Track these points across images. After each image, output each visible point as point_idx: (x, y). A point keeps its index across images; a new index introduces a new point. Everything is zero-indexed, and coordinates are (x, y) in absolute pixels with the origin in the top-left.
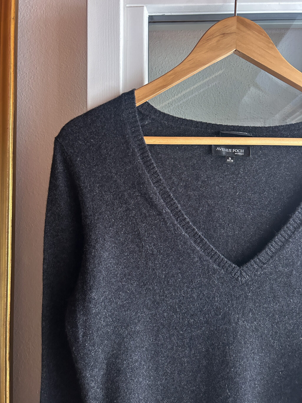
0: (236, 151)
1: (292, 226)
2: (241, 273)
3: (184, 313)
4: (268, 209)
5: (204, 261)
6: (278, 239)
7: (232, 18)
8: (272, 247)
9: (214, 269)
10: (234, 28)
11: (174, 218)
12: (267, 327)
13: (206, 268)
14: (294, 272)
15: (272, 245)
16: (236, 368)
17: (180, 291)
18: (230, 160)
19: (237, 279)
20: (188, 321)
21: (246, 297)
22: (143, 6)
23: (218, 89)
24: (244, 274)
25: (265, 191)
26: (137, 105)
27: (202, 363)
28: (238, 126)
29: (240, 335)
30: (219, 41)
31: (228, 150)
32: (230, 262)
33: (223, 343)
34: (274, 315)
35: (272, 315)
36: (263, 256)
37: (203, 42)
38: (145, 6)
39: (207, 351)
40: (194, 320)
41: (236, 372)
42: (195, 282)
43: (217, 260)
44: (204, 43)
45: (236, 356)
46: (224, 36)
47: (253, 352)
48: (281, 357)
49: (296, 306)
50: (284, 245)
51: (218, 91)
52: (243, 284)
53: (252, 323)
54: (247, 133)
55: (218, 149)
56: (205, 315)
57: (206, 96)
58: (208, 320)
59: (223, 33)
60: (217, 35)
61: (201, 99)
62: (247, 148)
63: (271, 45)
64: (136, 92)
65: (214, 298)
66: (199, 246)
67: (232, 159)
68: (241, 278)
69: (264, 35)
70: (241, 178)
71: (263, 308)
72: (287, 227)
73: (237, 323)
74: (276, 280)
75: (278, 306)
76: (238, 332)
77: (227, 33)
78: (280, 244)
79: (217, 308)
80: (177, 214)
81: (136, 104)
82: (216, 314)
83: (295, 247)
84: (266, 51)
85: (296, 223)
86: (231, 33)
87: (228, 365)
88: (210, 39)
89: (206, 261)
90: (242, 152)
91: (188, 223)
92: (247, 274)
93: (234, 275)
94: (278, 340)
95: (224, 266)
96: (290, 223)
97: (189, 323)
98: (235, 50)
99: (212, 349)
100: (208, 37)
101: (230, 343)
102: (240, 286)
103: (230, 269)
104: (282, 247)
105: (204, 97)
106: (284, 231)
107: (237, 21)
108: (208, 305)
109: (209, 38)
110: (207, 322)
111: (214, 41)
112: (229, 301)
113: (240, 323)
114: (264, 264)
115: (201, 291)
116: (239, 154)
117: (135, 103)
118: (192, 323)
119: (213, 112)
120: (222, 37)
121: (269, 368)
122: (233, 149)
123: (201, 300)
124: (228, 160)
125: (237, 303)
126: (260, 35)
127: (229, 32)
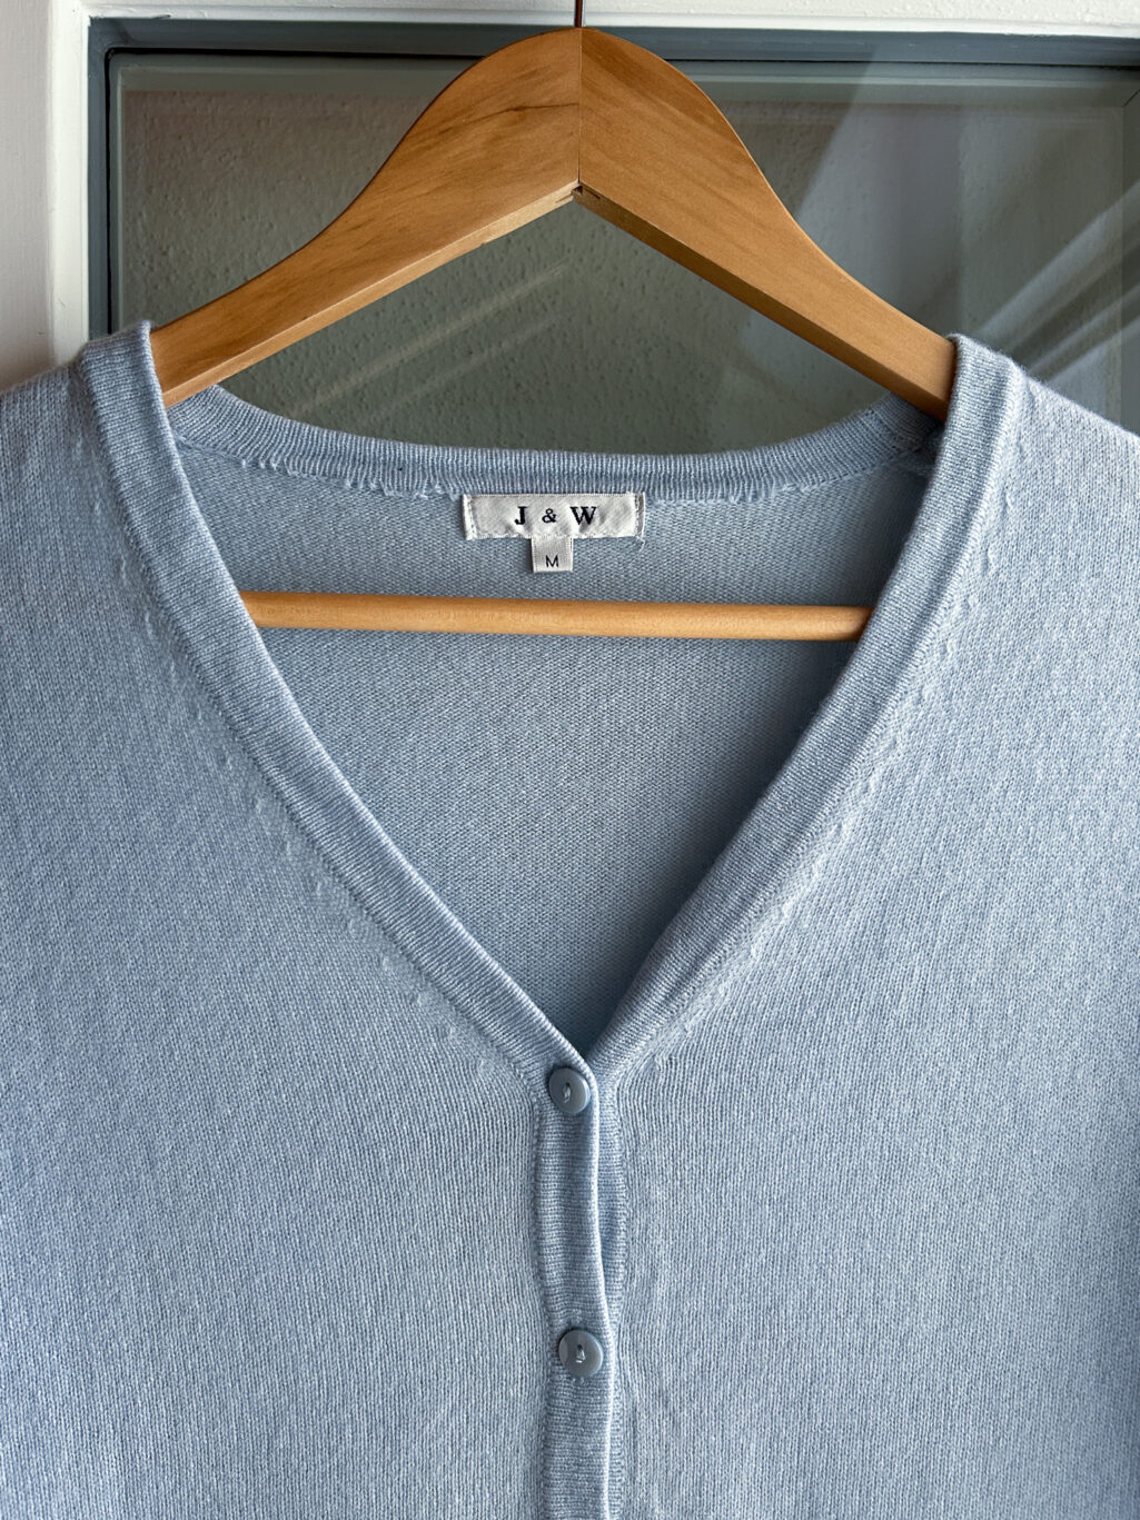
10: (568, 84)
30: (497, 138)
37: (423, 145)
44: (429, 148)
46: (522, 119)
51: (509, 376)
59: (519, 103)
60: (491, 111)
63: (742, 170)
69: (711, 120)
84: (720, 197)
86: (552, 107)
88: (456, 130)
98: (574, 184)
100: (447, 119)
107: (584, 52)
109: (451, 124)
111: (473, 141)
120: (515, 123)
126: (694, 123)
127: (545, 100)
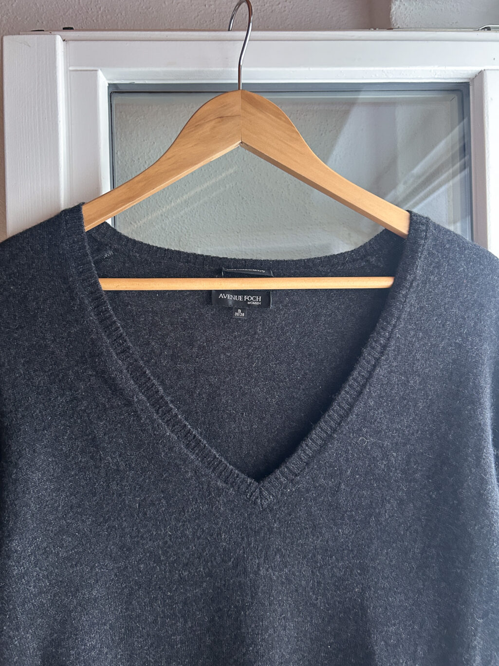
0: (250, 298)
1: (337, 413)
2: (261, 492)
3: (173, 562)
4: (302, 387)
5: (202, 475)
6: (317, 434)
7: (235, 93)
8: (308, 447)
9: (218, 488)
10: (237, 109)
11: (153, 410)
12: (304, 576)
13: (205, 487)
14: (343, 486)
15: (307, 445)
16: (256, 645)
17: (165, 527)
18: (239, 314)
19: (255, 503)
20: (180, 575)
21: (270, 530)
22: (96, 71)
23: (240, 192)
24: (265, 493)
25: (296, 360)
26: (87, 228)
27: (204, 642)
28: (252, 259)
29: (263, 592)
30: (214, 127)
31: (237, 297)
32: (243, 476)
33: (236, 607)
34: (315, 556)
35: (311, 557)
36: (293, 463)
37: (190, 130)
38: (100, 70)
39: (212, 620)
40: (189, 571)
41: (257, 652)
42: (188, 511)
43: (223, 473)
44: (192, 131)
45: (256, 626)
46: (222, 120)
47: (284, 617)
48: (329, 622)
49: (347, 539)
50: (326, 444)
51: (240, 195)
52: (264, 510)
53: (281, 570)
54: (264, 272)
55: (221, 297)
56: (207, 562)
57: (222, 204)
58: (212, 572)
59: (221, 116)
60: (212, 118)
61: (214, 208)
62: (266, 294)
63: (294, 135)
64: (84, 208)
65: (219, 534)
66: (193, 453)
67: (242, 312)
68: (261, 501)
69: (284, 119)
70: (258, 340)
71: (298, 545)
72: (329, 416)
73: (256, 573)
74: (315, 499)
75: (321, 541)
76: (258, 588)
77: (227, 115)
78: (319, 442)
79: (224, 550)
80: (158, 403)
81: (85, 228)
82: (223, 560)
83: (343, 447)
84: (288, 145)
85: (343, 409)
86: (232, 116)
87: (244, 641)
88: (200, 125)
89: (206, 475)
90: (259, 300)
91: (176, 415)
92: (270, 494)
93: (251, 496)
94: (324, 595)
95: (234, 482)
96: (333, 409)
97: (181, 578)
98: (240, 141)
99: (219, 618)
100: (196, 122)
101: (246, 606)
102: (260, 512)
103: (243, 487)
104: (323, 448)
105: (218, 205)
106: (325, 422)
107: (242, 98)
108: (211, 547)
109: (198, 123)
110: (210, 575)
111: (207, 128)
112: (243, 539)
113: (262, 572)
114: (296, 475)
115: (199, 526)
116: (253, 303)
117: (82, 226)
118: (186, 577)
119: (234, 228)
120: (219, 122)
121: (311, 639)
122: (245, 296)
123: (199, 538)
124: (236, 313)
125: (256, 541)
126: (278, 120)
127: (229, 114)
